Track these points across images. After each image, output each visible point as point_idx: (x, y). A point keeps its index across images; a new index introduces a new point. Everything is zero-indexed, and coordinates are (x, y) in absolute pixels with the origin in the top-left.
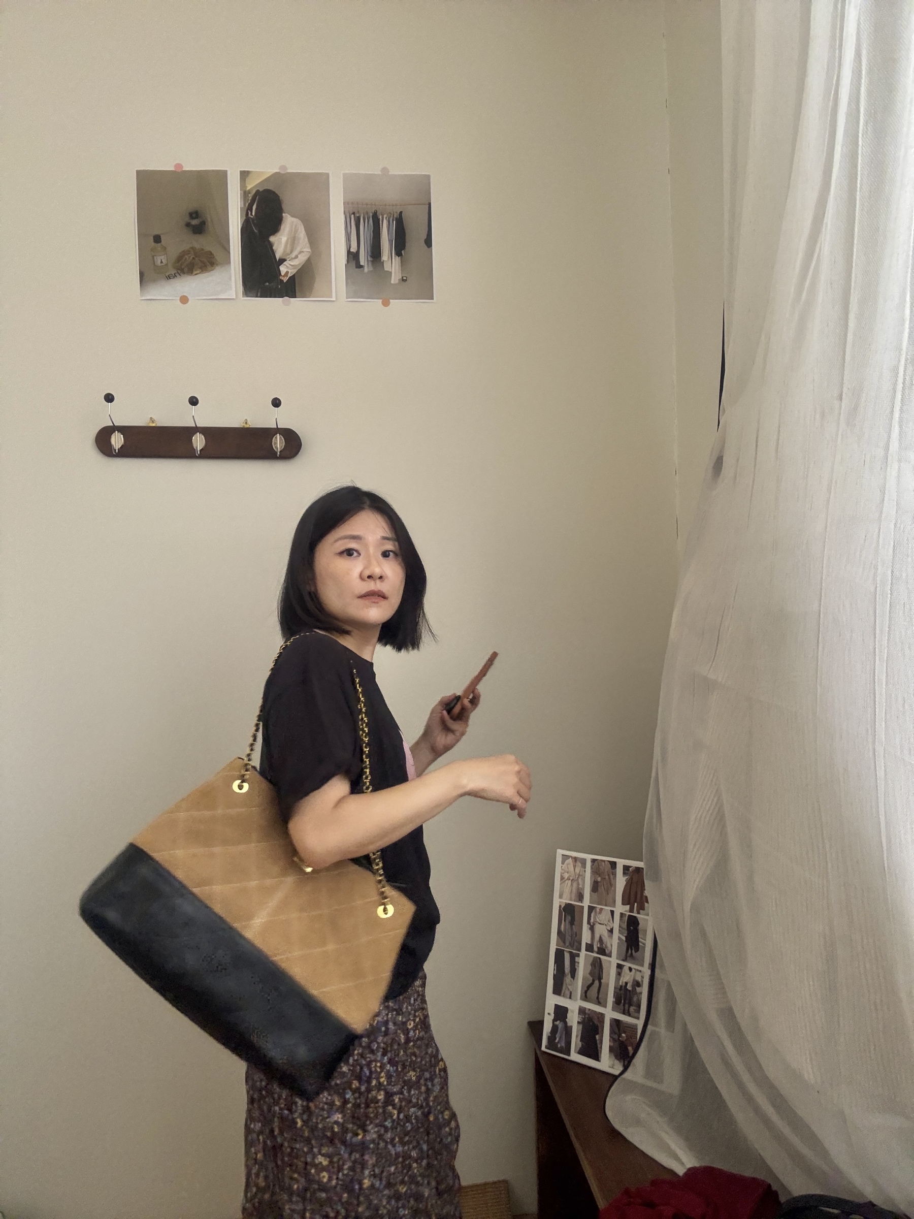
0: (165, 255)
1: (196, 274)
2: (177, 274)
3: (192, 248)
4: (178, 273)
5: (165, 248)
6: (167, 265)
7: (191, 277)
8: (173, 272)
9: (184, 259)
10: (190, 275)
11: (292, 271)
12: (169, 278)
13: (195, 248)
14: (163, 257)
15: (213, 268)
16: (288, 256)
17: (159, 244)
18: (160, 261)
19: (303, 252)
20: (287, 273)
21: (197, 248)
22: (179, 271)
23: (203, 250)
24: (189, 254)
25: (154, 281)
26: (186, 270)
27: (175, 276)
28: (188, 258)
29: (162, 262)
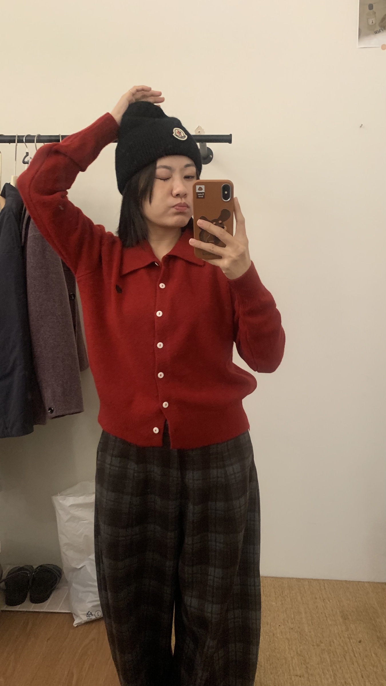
0: (375, 18)
2: (381, 31)
4: (382, 29)
5: (375, 13)
6: (375, 24)
8: (378, 28)
9: (385, 20)
12: (376, 33)
14: (373, 19)
17: (372, 11)
22: (382, 28)
25: (367, 35)
27: (379, 32)
29: (372, 23)
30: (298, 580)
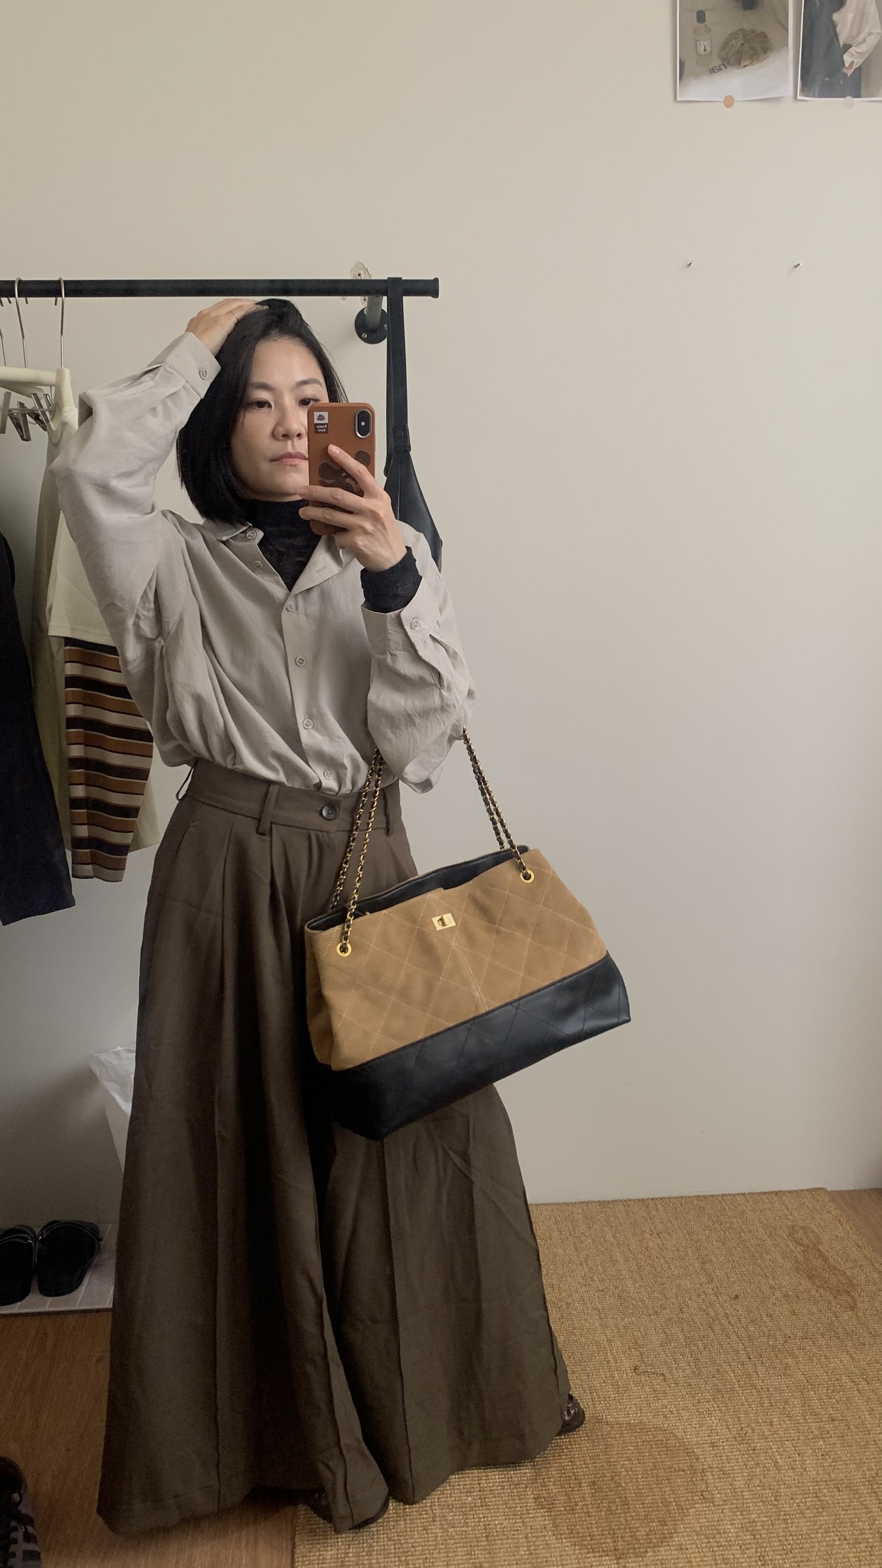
0: (710, 40)
1: (745, 66)
2: (722, 66)
3: (739, 30)
4: (724, 65)
5: (710, 30)
6: (712, 52)
7: (739, 70)
8: (716, 62)
9: (730, 45)
10: (739, 69)
11: (860, 60)
12: (713, 71)
13: (746, 30)
14: (706, 43)
15: (766, 56)
16: (854, 41)
17: (702, 25)
18: (703, 48)
19: (872, 33)
20: (852, 63)
21: (748, 29)
22: (724, 63)
23: (754, 31)
24: (737, 38)
25: (694, 76)
26: (732, 60)
27: (719, 70)
28: (735, 44)
29: (705, 50)
30: (603, 1204)
